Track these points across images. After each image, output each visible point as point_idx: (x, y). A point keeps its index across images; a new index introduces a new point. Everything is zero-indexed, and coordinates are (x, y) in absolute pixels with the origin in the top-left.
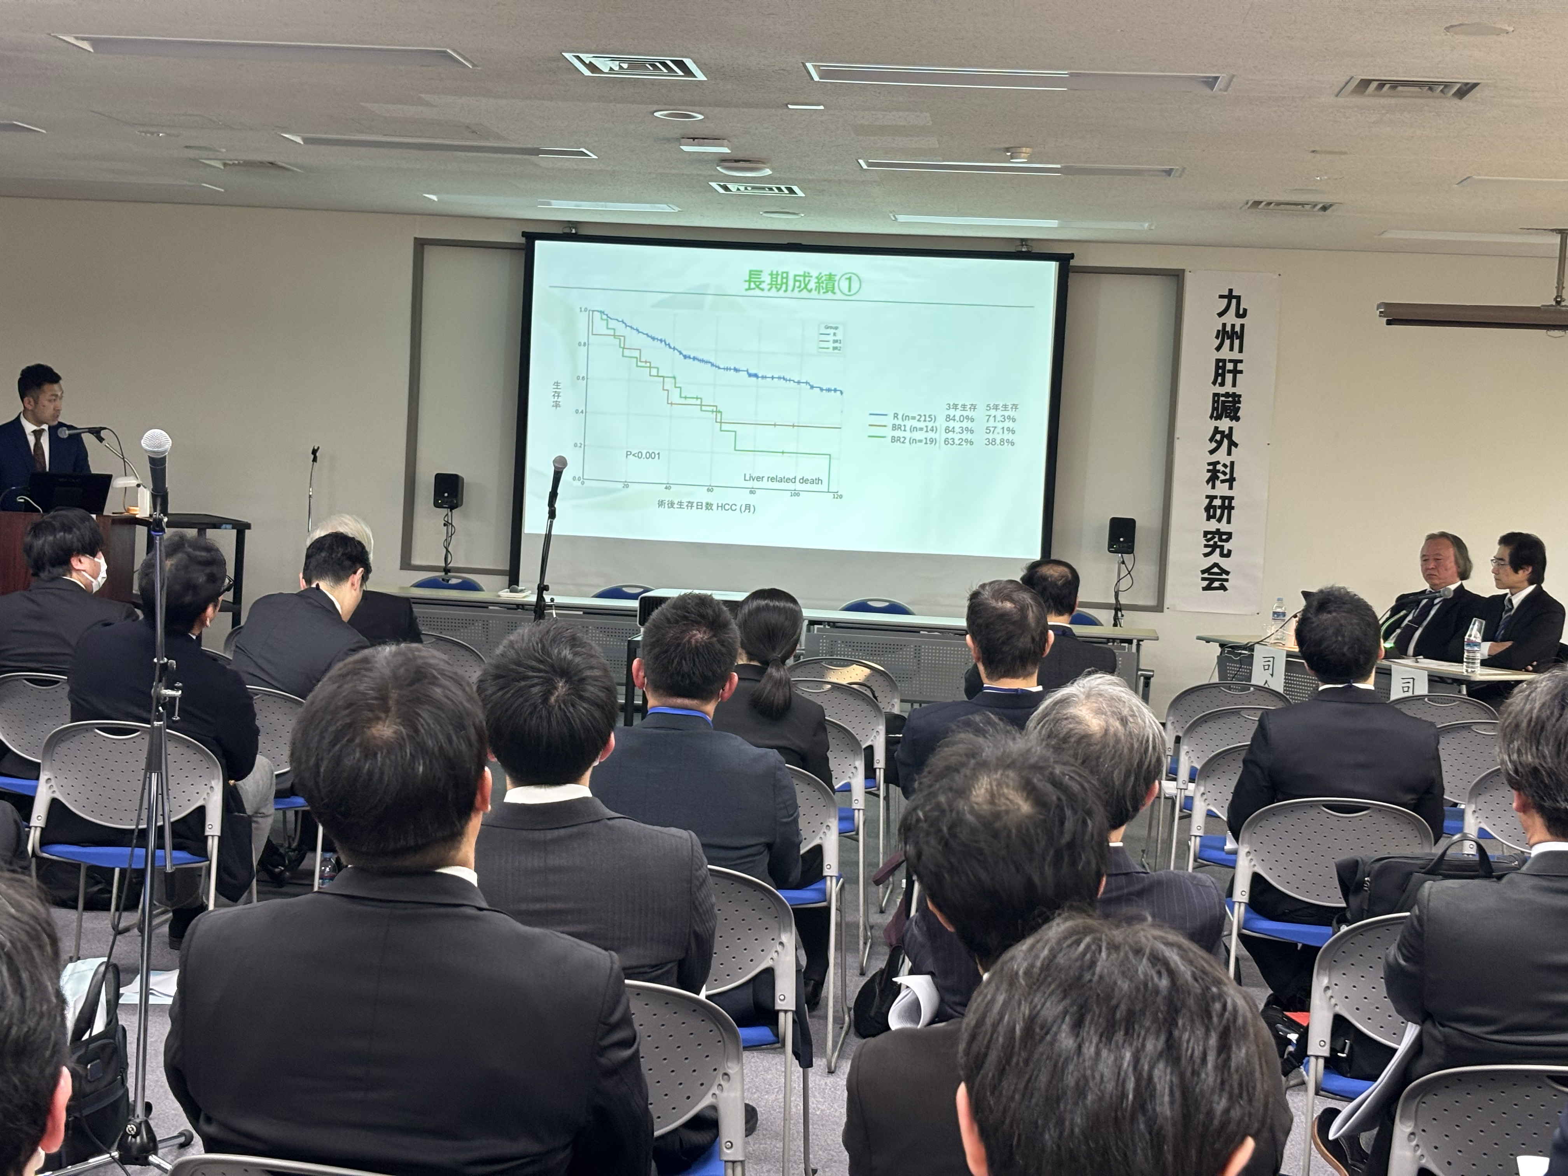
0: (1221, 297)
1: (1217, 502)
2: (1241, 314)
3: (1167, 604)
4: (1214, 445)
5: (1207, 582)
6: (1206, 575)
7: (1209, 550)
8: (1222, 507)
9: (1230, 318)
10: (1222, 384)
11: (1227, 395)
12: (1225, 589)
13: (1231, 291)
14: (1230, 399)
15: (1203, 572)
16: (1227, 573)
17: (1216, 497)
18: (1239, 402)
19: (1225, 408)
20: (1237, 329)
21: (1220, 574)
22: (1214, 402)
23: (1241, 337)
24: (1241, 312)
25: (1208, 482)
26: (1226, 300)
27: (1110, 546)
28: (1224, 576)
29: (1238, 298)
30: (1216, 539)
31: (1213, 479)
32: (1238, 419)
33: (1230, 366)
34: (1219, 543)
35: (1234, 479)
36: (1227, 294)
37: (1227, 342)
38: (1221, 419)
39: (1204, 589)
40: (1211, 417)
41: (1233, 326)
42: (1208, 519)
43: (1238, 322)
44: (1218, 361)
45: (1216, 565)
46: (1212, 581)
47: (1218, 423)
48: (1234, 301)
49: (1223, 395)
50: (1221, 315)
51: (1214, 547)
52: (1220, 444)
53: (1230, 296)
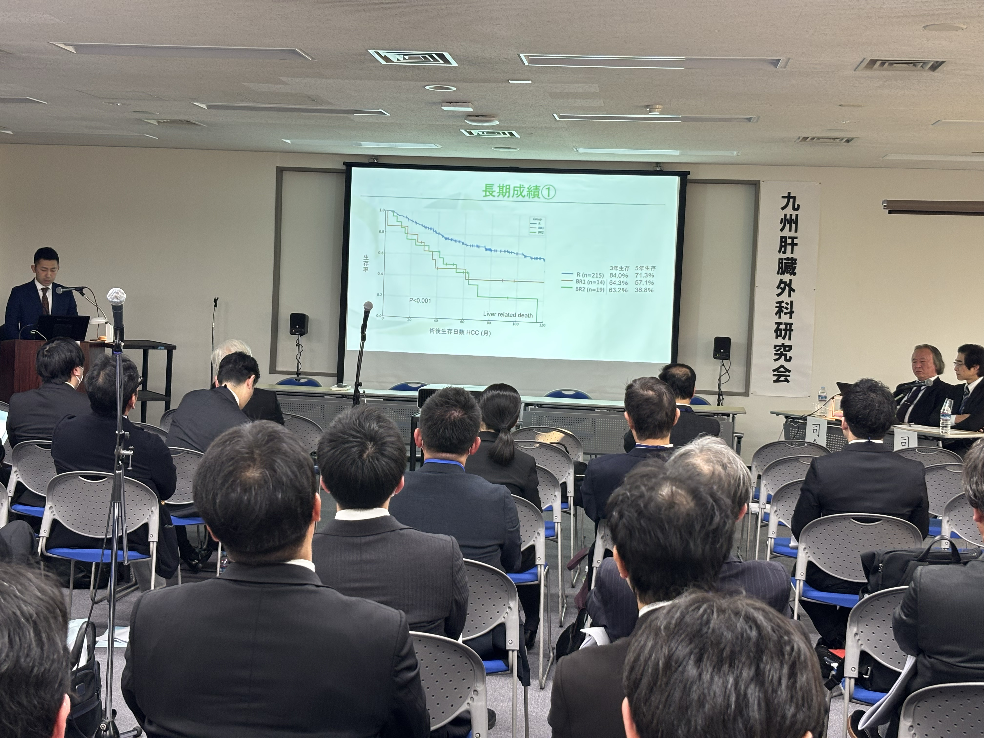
0: (783, 197)
1: (782, 327)
2: (796, 208)
3: (751, 391)
4: (780, 291)
5: (776, 377)
6: (776, 373)
7: (778, 357)
8: (786, 330)
9: (789, 211)
10: (785, 252)
11: (788, 259)
12: (788, 381)
13: (789, 193)
14: (790, 262)
15: (774, 371)
16: (789, 371)
17: (781, 323)
18: (796, 264)
19: (786, 267)
20: (794, 217)
21: (785, 372)
22: (780, 263)
23: (796, 223)
24: (796, 207)
25: (776, 314)
26: (786, 200)
27: (715, 355)
28: (787, 373)
29: (794, 198)
30: (782, 350)
31: (779, 312)
32: (795, 274)
33: (789, 241)
34: (784, 353)
35: (793, 312)
36: (787, 195)
37: (787, 226)
38: (784, 274)
39: (775, 381)
40: (778, 273)
41: (791, 216)
42: (777, 338)
43: (794, 213)
44: (782, 238)
45: (782, 366)
46: (780, 376)
47: (782, 277)
48: (791, 200)
49: (785, 259)
50: (783, 208)
51: (781, 355)
52: (783, 290)
53: (789, 197)
